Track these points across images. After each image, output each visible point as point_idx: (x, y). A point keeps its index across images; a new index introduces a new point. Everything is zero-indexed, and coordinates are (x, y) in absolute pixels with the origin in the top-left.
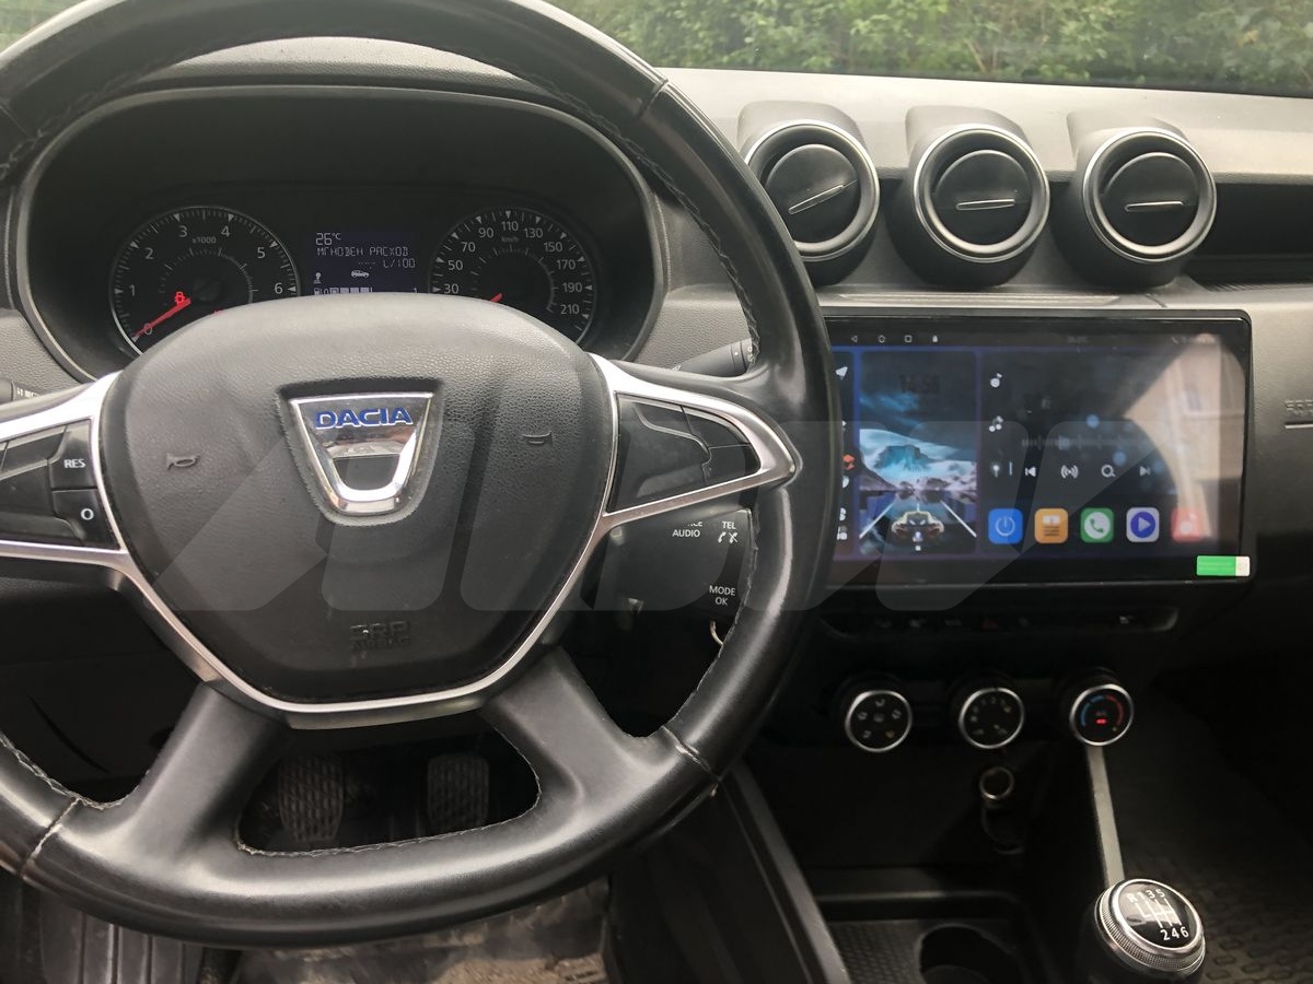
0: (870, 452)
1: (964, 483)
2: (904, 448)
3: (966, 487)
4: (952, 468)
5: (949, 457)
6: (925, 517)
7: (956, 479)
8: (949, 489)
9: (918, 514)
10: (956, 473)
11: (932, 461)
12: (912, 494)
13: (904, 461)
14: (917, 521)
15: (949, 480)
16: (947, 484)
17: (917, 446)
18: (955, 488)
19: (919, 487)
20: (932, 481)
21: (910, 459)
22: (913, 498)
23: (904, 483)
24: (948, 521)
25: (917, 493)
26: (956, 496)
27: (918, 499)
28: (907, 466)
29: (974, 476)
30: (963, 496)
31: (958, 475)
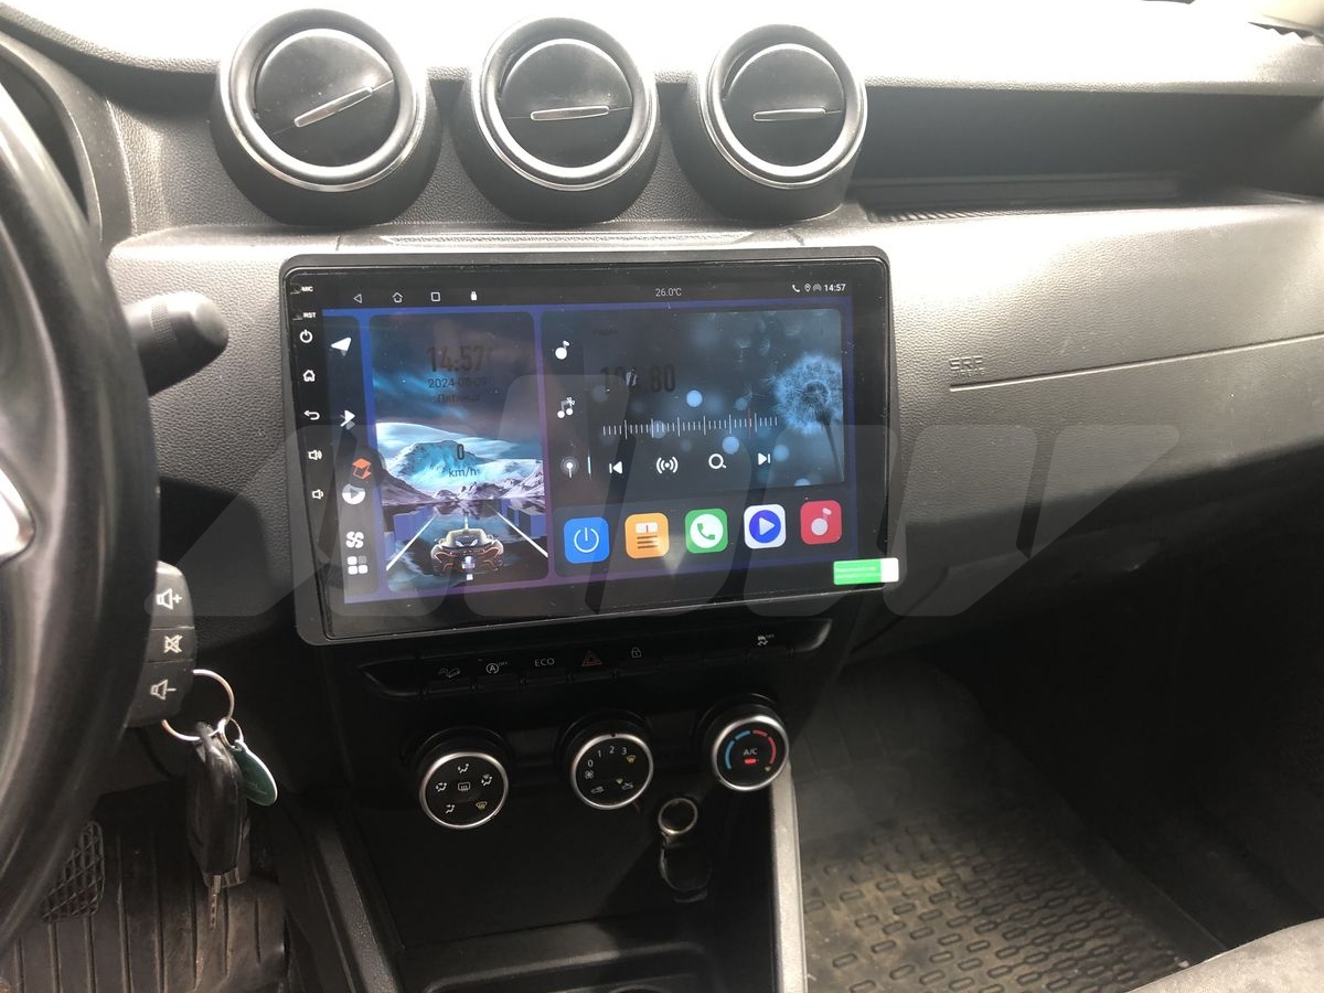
0: (394, 453)
1: (527, 488)
2: (440, 445)
3: (531, 492)
4: (509, 469)
5: (504, 455)
6: (477, 536)
7: (517, 482)
8: (507, 496)
9: (466, 533)
10: (515, 475)
11: (483, 461)
12: (456, 506)
13: (442, 463)
14: (466, 542)
15: (507, 485)
16: (505, 491)
17: (459, 442)
18: (515, 495)
19: (465, 497)
20: (482, 488)
21: (451, 460)
22: (459, 511)
23: (444, 493)
24: (511, 540)
25: (463, 505)
26: (517, 506)
27: (466, 513)
28: (446, 469)
29: (541, 477)
30: (527, 504)
31: (519, 477)
